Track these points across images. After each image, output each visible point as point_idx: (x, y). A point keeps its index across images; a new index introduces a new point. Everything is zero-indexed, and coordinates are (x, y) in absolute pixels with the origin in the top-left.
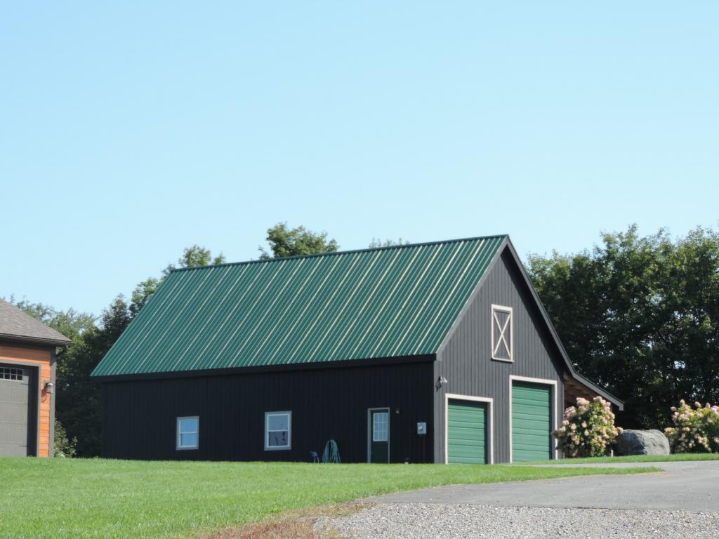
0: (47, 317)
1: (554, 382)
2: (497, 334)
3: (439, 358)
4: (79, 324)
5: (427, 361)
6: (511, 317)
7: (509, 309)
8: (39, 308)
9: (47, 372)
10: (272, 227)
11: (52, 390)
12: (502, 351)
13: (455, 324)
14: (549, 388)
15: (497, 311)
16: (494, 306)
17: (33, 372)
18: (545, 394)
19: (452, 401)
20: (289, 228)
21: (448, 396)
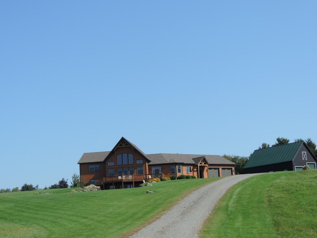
0: (239, 158)
1: (315, 163)
2: (303, 156)
3: (293, 161)
4: (245, 159)
5: (291, 162)
6: (306, 153)
7: (306, 152)
8: (238, 157)
9: (233, 168)
10: (277, 138)
11: (234, 171)
12: (305, 159)
13: (296, 155)
14: (314, 164)
15: (303, 153)
16: (302, 152)
17: (232, 169)
18: (314, 165)
19: (296, 167)
20: (280, 138)
21: (295, 167)
